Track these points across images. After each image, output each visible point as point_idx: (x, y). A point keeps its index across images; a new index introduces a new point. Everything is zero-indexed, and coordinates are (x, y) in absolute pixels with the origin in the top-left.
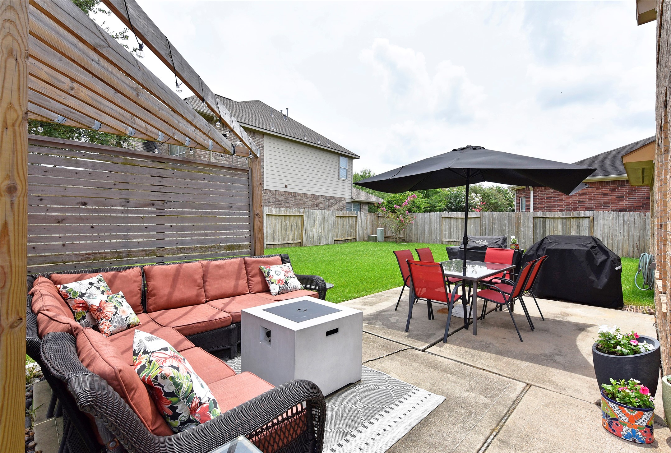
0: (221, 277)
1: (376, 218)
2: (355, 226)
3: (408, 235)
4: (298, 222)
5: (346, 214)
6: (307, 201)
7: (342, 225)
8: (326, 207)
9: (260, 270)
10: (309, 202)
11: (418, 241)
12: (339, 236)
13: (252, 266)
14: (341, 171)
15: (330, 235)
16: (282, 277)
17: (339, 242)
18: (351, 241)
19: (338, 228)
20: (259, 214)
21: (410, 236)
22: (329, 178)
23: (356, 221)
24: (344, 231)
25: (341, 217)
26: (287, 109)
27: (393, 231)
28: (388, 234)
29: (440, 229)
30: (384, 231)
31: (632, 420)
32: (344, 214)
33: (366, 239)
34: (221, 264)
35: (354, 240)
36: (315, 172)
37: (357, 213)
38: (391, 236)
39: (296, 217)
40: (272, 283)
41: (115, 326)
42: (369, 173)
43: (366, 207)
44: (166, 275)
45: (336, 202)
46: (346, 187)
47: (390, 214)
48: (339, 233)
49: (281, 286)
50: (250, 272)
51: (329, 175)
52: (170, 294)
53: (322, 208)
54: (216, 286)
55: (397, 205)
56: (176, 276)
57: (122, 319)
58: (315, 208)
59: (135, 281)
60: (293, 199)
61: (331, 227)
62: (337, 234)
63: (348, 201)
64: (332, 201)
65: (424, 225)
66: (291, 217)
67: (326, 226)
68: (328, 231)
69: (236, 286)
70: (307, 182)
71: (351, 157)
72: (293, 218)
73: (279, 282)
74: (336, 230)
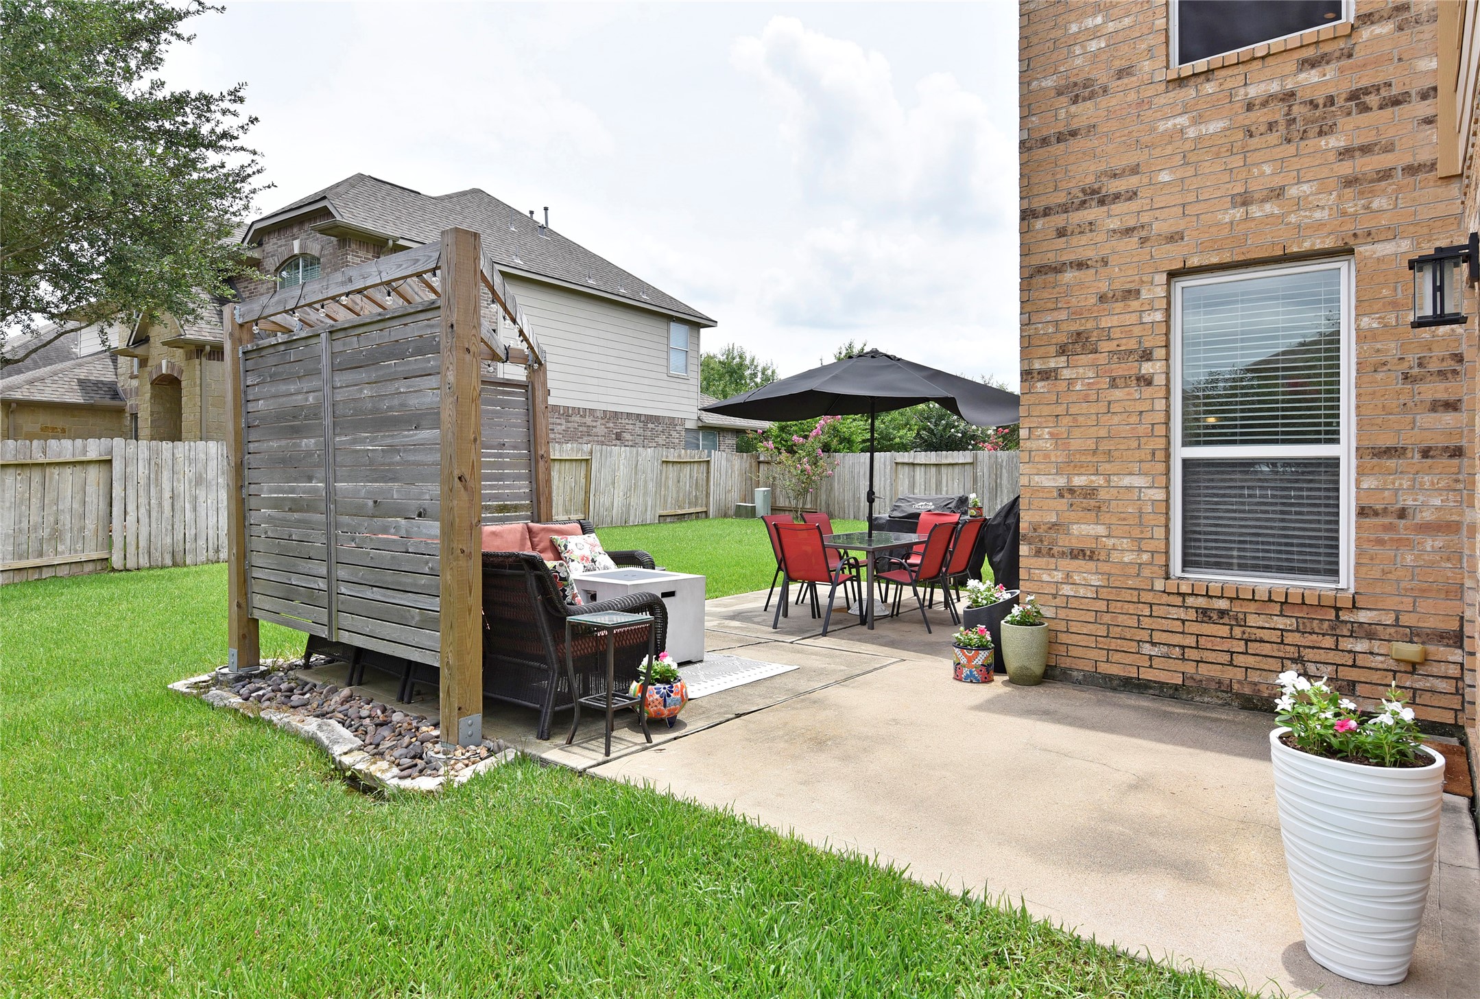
1: (754, 464)
2: (704, 483)
3: (823, 503)
4: (578, 474)
5: (686, 455)
6: (595, 427)
7: (676, 481)
8: (640, 440)
9: (552, 541)
10: (600, 429)
11: (846, 516)
12: (669, 505)
14: (673, 355)
15: (650, 503)
16: (587, 552)
17: (668, 519)
18: (697, 518)
19: (667, 488)
20: (545, 458)
21: (828, 506)
22: (646, 374)
23: (708, 472)
24: (681, 496)
25: (673, 462)
26: (546, 209)
27: (792, 494)
28: (782, 502)
29: (891, 489)
30: (772, 495)
31: (970, 660)
32: (680, 456)
33: (731, 512)
35: (704, 515)
36: (612, 360)
37: (709, 455)
38: (787, 504)
39: (574, 464)
40: (573, 561)
42: (741, 357)
43: (731, 441)
45: (661, 429)
46: (685, 394)
47: (784, 455)
48: (670, 499)
51: (645, 366)
53: (630, 443)
55: (800, 436)
58: (614, 442)
60: (563, 421)
61: (651, 485)
62: (666, 501)
63: (691, 425)
64: (653, 426)
65: (858, 481)
66: (563, 463)
67: (641, 483)
68: (645, 494)
70: (595, 381)
71: (696, 323)
72: (567, 464)
73: (583, 559)
74: (663, 493)
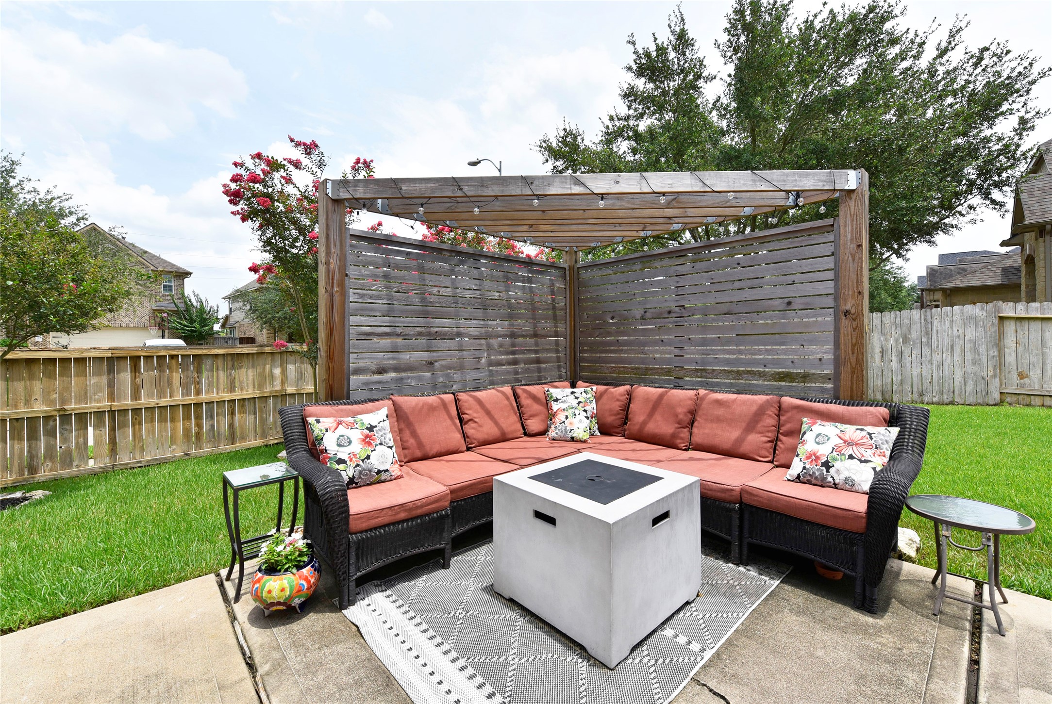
0: (718, 420)
13: (789, 414)
20: (853, 311)
34: (725, 400)
41: (557, 433)
44: (647, 400)
49: (807, 466)
50: (783, 425)
52: (644, 423)
54: (707, 431)
56: (657, 404)
57: (565, 429)
59: (618, 400)
69: (740, 441)
